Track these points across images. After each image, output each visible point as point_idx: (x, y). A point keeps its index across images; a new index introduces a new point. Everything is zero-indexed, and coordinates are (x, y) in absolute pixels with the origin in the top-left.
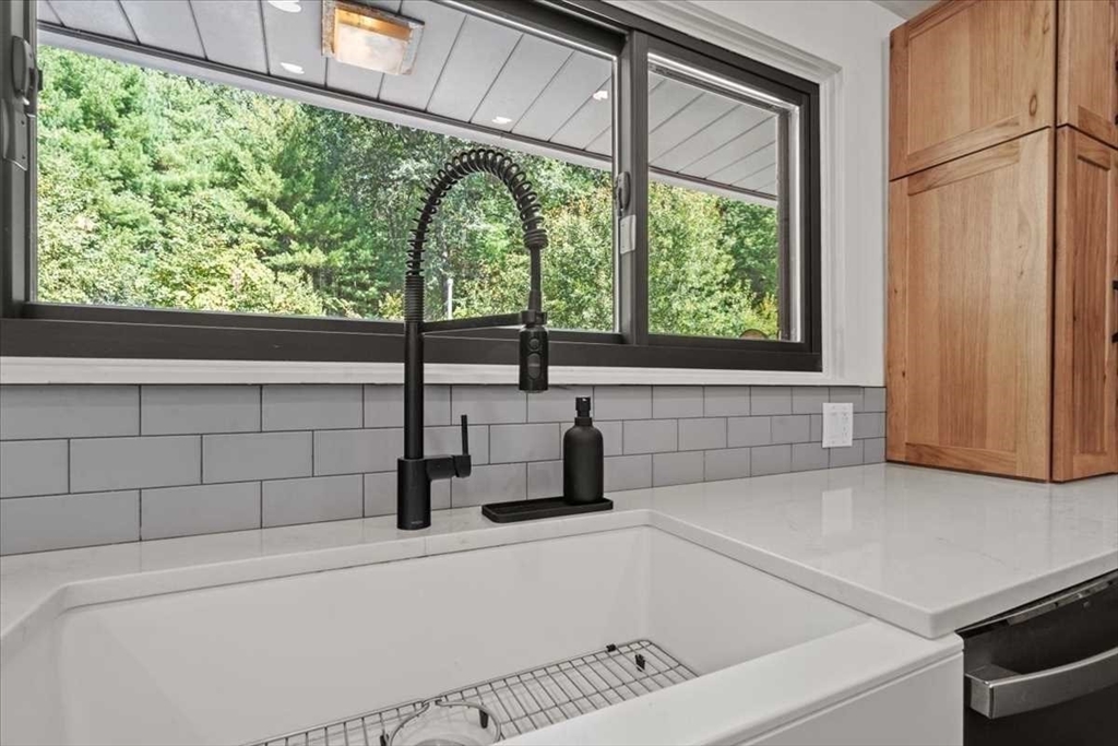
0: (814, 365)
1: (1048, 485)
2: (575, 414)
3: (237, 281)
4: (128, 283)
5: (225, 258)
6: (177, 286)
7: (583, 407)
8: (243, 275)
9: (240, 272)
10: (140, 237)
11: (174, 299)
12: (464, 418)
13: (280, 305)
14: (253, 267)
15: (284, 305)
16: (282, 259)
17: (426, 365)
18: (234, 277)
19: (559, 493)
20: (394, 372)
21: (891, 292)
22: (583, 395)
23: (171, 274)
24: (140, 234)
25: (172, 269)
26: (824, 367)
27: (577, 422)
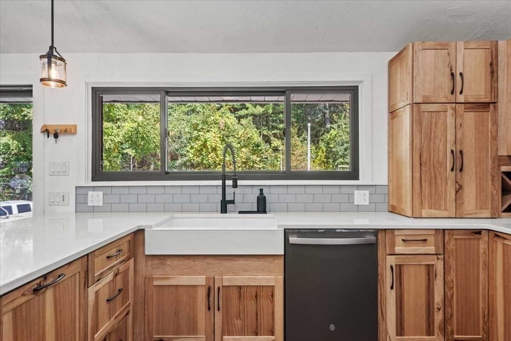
0: (356, 178)
1: (412, 219)
2: (259, 192)
3: (222, 126)
4: (183, 130)
5: (217, 116)
6: (199, 131)
7: (261, 190)
8: (224, 122)
9: (223, 121)
10: (187, 109)
11: (199, 136)
12: (234, 193)
13: (241, 136)
14: (229, 118)
15: (243, 135)
16: (243, 112)
17: (226, 181)
18: (221, 124)
19: (256, 210)
20: (220, 183)
21: (389, 152)
22: (261, 188)
23: (197, 125)
24: (188, 107)
25: (198, 122)
26: (360, 179)
27: (260, 194)
